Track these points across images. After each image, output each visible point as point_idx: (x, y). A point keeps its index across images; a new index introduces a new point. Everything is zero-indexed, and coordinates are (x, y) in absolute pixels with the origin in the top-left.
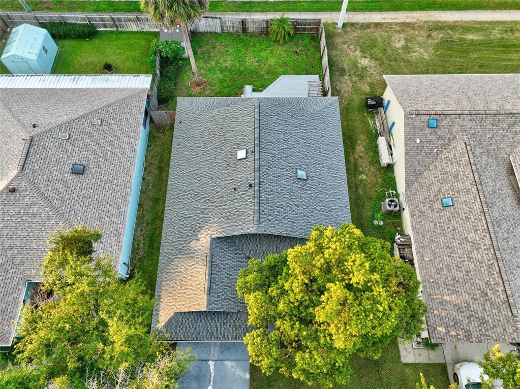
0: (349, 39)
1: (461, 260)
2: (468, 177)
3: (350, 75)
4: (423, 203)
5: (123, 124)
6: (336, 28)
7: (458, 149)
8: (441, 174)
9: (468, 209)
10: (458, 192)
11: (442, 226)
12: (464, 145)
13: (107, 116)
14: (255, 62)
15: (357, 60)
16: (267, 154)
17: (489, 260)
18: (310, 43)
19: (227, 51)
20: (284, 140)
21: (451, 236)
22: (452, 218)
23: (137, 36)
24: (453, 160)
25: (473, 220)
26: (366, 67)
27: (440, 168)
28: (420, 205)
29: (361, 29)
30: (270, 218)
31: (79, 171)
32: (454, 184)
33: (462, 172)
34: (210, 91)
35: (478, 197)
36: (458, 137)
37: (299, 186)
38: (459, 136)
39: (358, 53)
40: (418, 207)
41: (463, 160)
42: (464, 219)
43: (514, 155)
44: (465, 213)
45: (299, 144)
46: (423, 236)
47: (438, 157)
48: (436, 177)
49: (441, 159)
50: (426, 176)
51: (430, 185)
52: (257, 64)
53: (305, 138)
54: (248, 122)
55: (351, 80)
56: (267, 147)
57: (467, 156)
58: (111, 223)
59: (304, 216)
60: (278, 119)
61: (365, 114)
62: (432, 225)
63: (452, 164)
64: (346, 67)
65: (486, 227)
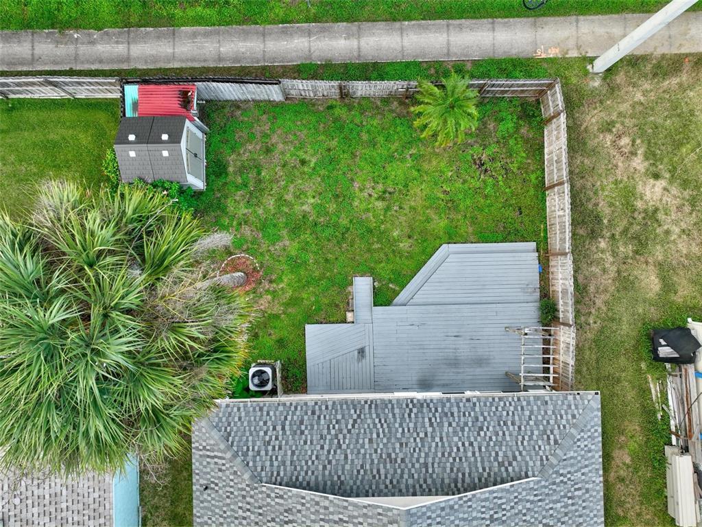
0: (620, 114)
3: (613, 236)
6: (586, 73)
14: (377, 199)
15: (634, 188)
18: (517, 128)
19: (303, 162)
26: (656, 210)
29: (655, 75)
39: (639, 163)
52: (380, 204)
55: (615, 254)
61: (643, 365)
64: (605, 210)
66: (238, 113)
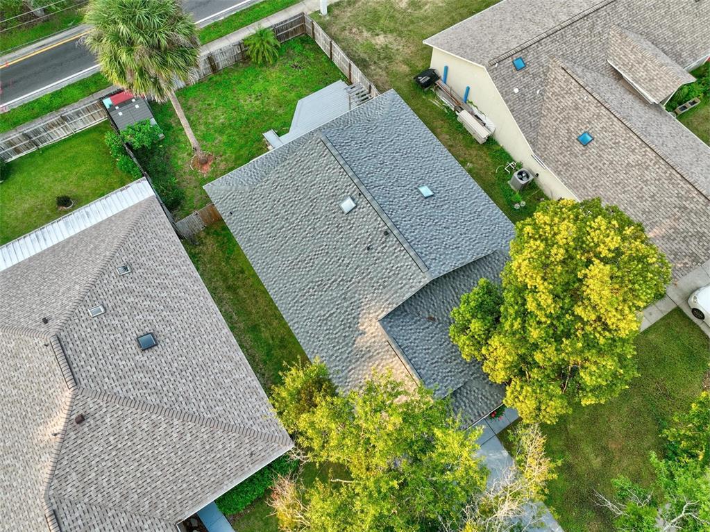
0: (345, 23)
1: (638, 189)
2: (589, 102)
3: (375, 63)
4: (561, 154)
5: (158, 255)
6: (320, 17)
7: (559, 79)
8: (559, 114)
9: (610, 134)
10: (589, 122)
11: (596, 167)
12: (563, 71)
13: (132, 255)
14: (255, 101)
15: (371, 43)
16: (377, 188)
17: (666, 172)
18: (304, 48)
19: (209, 105)
20: (381, 164)
21: (612, 171)
22: (601, 153)
23: (74, 142)
24: (562, 92)
25: (623, 142)
26: (386, 45)
27: (554, 109)
28: (559, 158)
29: (350, 5)
30: (433, 256)
31: (148, 343)
32: (580, 117)
33: (580, 99)
34: (224, 163)
35: (612, 116)
36: (550, 66)
37: (433, 206)
38: (552, 64)
39: (366, 34)
40: (558, 161)
41: (572, 87)
42: (614, 146)
43: (611, 58)
44: (610, 140)
45: (397, 160)
46: (584, 188)
47: (545, 98)
48: (557, 119)
49: (548, 98)
50: (545, 125)
51: (555, 132)
52: (257, 102)
53: (398, 150)
54: (327, 165)
55: (381, 68)
56: (370, 180)
57: (573, 81)
58: (236, 382)
59: (461, 234)
60: (356, 143)
61: (423, 97)
62: (585, 171)
63: (563, 97)
64: (364, 56)
65: (640, 142)
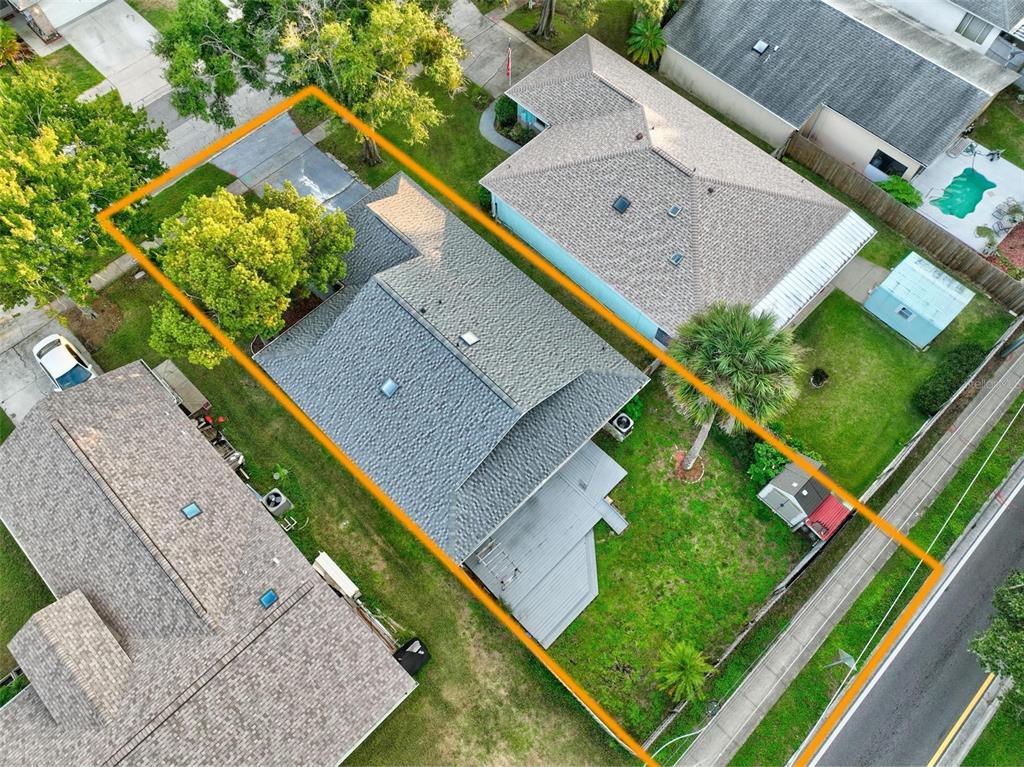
2: (178, 558)
4: (225, 497)
7: (212, 595)
8: (220, 546)
9: (159, 514)
10: (182, 531)
11: (184, 478)
12: (205, 606)
13: (679, 277)
22: (176, 493)
23: (870, 467)
24: (212, 575)
25: (146, 503)
27: (226, 554)
30: (375, 302)
32: (194, 539)
33: (189, 563)
34: (661, 471)
35: (151, 536)
36: (222, 615)
37: (381, 372)
38: (220, 618)
41: (196, 581)
42: (158, 500)
43: (125, 665)
44: (161, 507)
45: (427, 422)
48: (224, 540)
50: (241, 534)
51: (228, 524)
54: (503, 377)
60: (477, 420)
65: (125, 500)
66: (790, 559)
